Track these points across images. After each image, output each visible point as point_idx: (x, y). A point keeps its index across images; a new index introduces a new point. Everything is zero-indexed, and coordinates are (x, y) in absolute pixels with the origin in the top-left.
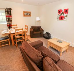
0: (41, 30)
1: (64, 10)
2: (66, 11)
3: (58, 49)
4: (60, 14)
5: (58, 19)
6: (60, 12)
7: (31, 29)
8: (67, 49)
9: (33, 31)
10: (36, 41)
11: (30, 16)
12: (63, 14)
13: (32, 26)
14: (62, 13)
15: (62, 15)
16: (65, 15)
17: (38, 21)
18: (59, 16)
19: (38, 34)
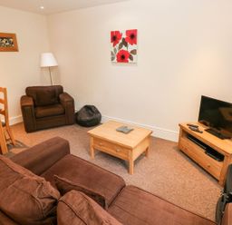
0: (66, 100)
1: (127, 32)
2: (132, 36)
3: (121, 155)
4: (118, 45)
5: (113, 59)
6: (115, 37)
7: (23, 98)
8: (147, 149)
9: (35, 106)
10: (40, 142)
11: (16, 50)
12: (126, 46)
13: (28, 90)
14: (121, 41)
15: (124, 48)
16: (130, 48)
17: (50, 69)
18: (115, 50)
19: (54, 115)
